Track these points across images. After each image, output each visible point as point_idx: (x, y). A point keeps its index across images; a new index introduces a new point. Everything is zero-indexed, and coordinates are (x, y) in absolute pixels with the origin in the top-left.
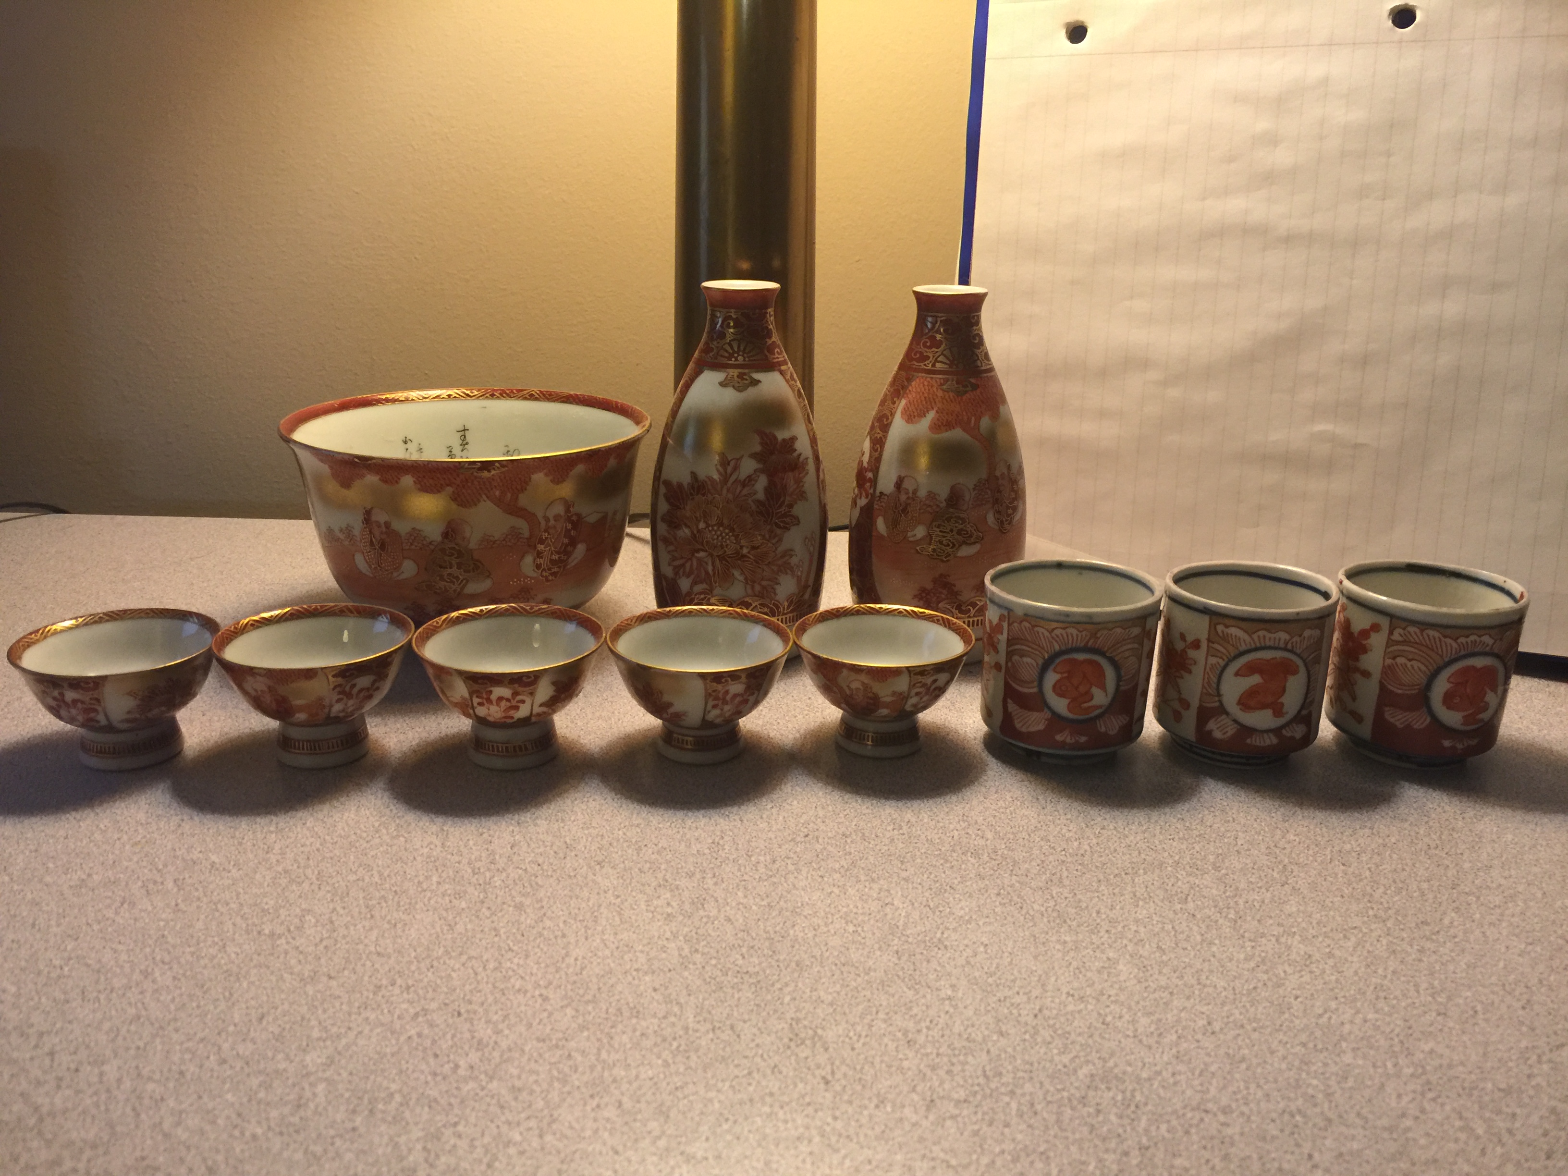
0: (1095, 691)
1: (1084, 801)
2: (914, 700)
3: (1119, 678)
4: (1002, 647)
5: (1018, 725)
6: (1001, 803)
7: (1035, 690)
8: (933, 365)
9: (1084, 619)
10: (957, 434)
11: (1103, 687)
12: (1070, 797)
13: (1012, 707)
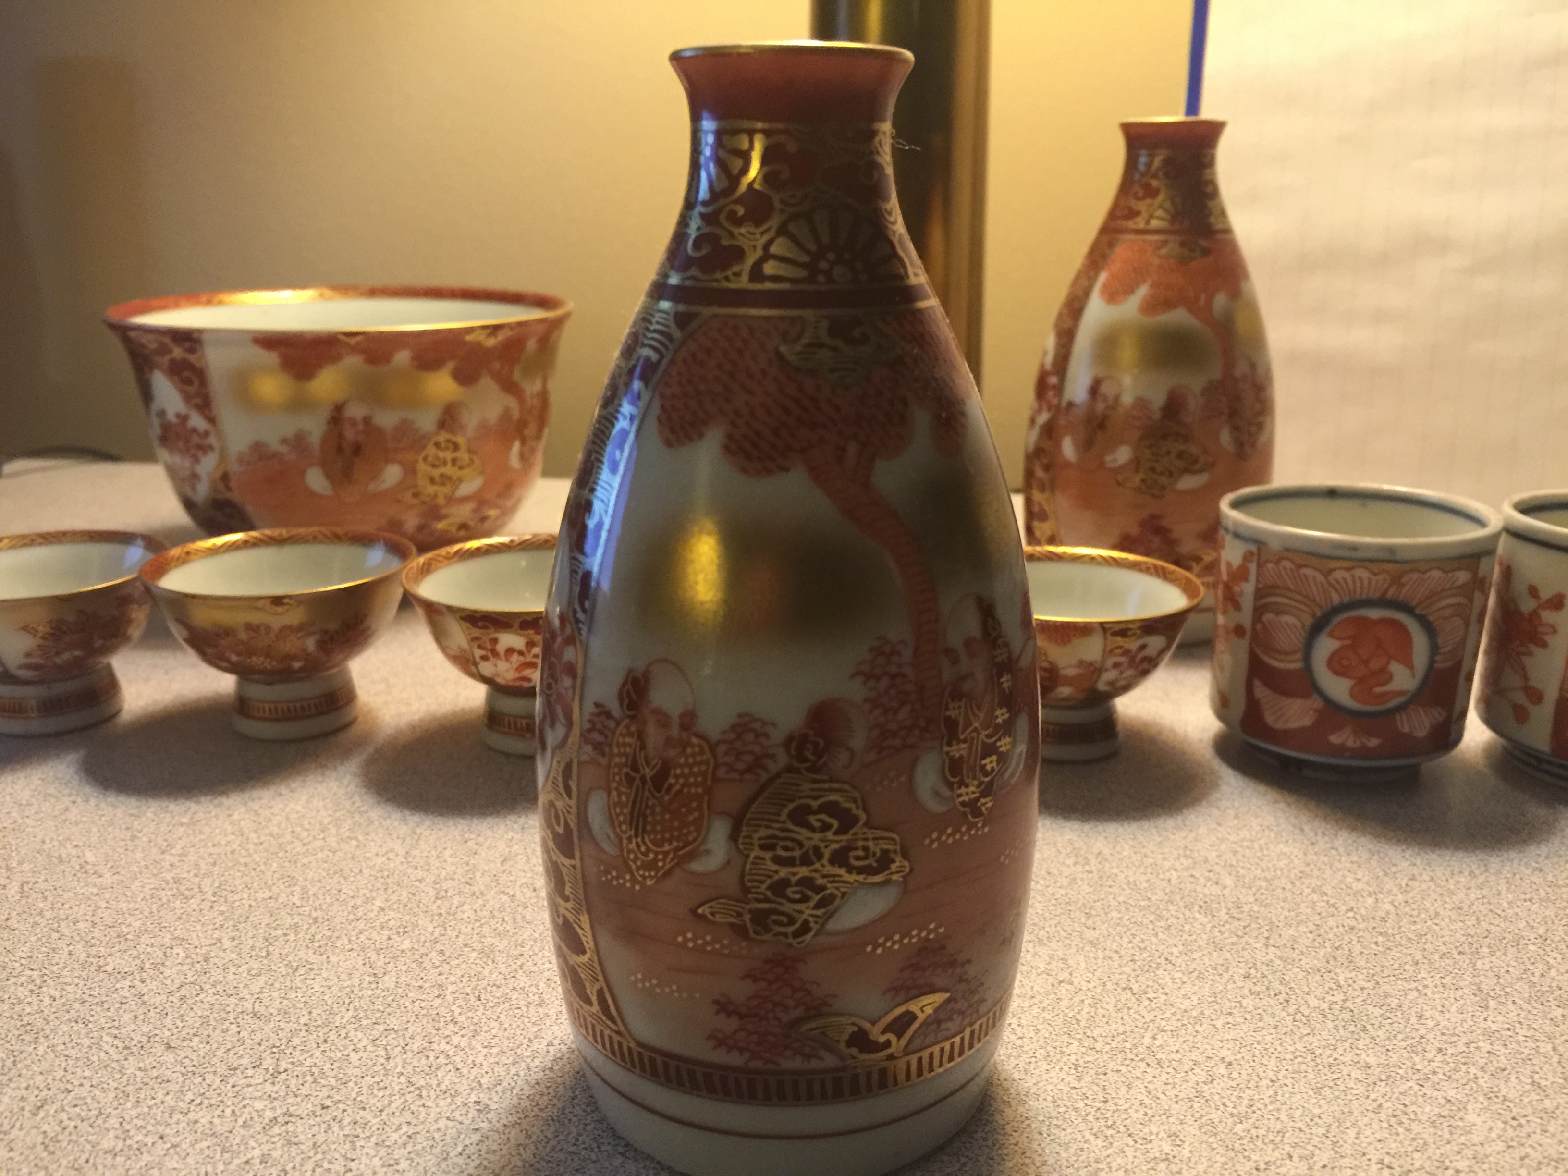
0: (1396, 668)
1: (1377, 836)
2: (1110, 675)
3: (1434, 649)
4: (1247, 603)
5: (1269, 719)
6: (1244, 833)
7: (1299, 665)
8: (1148, 223)
9: (1381, 555)
10: (1180, 317)
11: (1408, 662)
12: (1353, 829)
13: (1261, 691)
